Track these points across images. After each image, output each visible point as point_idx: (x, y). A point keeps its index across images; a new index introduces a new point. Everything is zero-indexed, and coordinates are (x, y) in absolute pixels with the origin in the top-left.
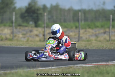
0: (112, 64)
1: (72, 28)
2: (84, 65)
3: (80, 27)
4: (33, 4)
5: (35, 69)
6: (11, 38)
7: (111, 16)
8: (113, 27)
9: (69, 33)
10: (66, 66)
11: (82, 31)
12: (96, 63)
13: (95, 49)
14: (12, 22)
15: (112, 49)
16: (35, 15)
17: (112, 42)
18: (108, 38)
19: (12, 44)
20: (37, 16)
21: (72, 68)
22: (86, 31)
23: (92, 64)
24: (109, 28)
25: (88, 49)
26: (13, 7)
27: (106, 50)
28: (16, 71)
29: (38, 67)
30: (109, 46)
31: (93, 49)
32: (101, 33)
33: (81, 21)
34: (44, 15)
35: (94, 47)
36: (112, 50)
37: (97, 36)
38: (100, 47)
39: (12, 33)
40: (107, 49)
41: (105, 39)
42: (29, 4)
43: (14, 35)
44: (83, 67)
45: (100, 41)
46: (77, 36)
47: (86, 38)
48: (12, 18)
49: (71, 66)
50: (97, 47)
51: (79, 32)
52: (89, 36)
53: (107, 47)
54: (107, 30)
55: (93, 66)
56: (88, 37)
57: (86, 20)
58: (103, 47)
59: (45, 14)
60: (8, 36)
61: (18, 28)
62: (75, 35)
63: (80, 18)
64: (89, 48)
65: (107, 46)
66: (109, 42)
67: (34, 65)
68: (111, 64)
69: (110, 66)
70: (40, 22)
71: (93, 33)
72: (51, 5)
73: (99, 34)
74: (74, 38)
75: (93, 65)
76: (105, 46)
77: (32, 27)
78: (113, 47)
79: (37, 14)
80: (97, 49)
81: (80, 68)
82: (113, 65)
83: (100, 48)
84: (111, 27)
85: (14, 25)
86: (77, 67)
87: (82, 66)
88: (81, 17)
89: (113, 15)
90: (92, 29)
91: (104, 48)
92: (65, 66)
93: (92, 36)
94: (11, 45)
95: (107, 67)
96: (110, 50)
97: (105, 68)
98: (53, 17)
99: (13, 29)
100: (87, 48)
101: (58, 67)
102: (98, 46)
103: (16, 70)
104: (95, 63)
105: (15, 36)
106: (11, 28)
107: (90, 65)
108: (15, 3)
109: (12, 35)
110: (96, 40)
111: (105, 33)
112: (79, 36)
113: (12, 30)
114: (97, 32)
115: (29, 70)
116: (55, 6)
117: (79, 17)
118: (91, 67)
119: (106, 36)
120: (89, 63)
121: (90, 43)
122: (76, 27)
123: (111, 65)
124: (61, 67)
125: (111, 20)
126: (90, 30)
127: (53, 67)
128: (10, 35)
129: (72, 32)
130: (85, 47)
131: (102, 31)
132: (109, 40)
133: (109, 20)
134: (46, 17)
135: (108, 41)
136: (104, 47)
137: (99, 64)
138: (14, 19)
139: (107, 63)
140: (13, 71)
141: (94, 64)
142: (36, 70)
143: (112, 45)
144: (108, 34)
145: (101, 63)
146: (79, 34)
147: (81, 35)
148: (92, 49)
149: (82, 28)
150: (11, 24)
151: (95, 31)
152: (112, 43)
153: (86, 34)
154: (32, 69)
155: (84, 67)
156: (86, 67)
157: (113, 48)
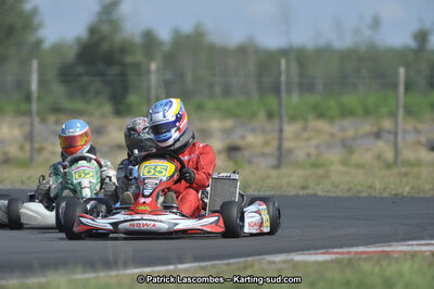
0: (405, 252)
1: (253, 115)
2: (298, 257)
3: (284, 112)
4: (105, 29)
5: (113, 273)
6: (27, 155)
7: (402, 71)
8: (409, 112)
9: (243, 137)
10: (232, 261)
11: (290, 129)
12: (345, 250)
13: (340, 194)
14: (28, 98)
15: (405, 194)
16: (115, 70)
17: (403, 170)
18: (389, 155)
19: (30, 178)
20: (123, 75)
21: (252, 266)
22: (305, 129)
23: (331, 250)
24: (393, 115)
25: (316, 195)
26: (31, 39)
27: (382, 199)
28: (43, 280)
29: (126, 265)
30: (392, 186)
31: (333, 195)
32: (366, 135)
33: (289, 90)
34: (148, 71)
35: (337, 187)
36: (404, 197)
37: (347, 146)
38: (359, 187)
39: (30, 137)
40: (386, 195)
41: (379, 157)
42: (93, 30)
43: (36, 145)
44: (295, 265)
45: (359, 166)
46: (272, 148)
47: (309, 155)
48: (29, 82)
49: (249, 259)
50: (349, 190)
51: (281, 130)
52: (317, 147)
53: (385, 189)
54: (387, 124)
55: (332, 261)
56: (313, 151)
57: (306, 86)
58: (370, 187)
59: (153, 66)
60: (13, 150)
61: (52, 118)
62: (266, 144)
63: (283, 78)
64: (320, 193)
65: (384, 183)
66: (395, 170)
67: (111, 258)
68: (400, 252)
69: (397, 260)
70: (132, 98)
71: (332, 136)
72: (176, 31)
73: (355, 138)
74: (263, 155)
75: (333, 257)
76: (378, 185)
77: (103, 116)
78: (407, 189)
79: (123, 65)
80: (346, 195)
81: (283, 266)
82: (408, 257)
83: (359, 192)
84: (401, 112)
85: (34, 107)
86: (274, 262)
87: (292, 260)
88: (288, 76)
89: (407, 66)
90: (331, 120)
91: (373, 193)
92: (226, 261)
93: (329, 146)
94: (23, 183)
95: (384, 263)
96: (397, 199)
97: (377, 269)
98: (181, 76)
99: (32, 125)
100: (310, 191)
101: (203, 264)
102: (352, 186)
103: (44, 276)
104: (341, 247)
105: (41, 150)
106: (26, 119)
107: (321, 258)
108: (40, 25)
109: (28, 147)
110: (345, 163)
111: (378, 135)
112: (280, 148)
113: (27, 129)
114: (350, 133)
115: (90, 275)
116: (188, 37)
117: (280, 74)
118: (326, 262)
119: (384, 148)
120: (316, 249)
121: (320, 171)
122: (270, 116)
123: (402, 255)
124: (213, 266)
125: (401, 88)
126: (323, 125)
127: (182, 263)
128: (22, 148)
129: (253, 131)
130: (303, 188)
131: (367, 127)
132: (395, 163)
133: (395, 86)
134: (154, 79)
135: (388, 166)
136: (375, 189)
137: (356, 253)
138: (34, 86)
139: (387, 249)
140: (33, 281)
141: (335, 250)
142: (117, 276)
143: (404, 180)
144: (391, 137)
145: (361, 249)
146: (280, 139)
147: (287, 145)
148: (330, 197)
149: (293, 119)
150: (24, 107)
151: (344, 130)
152: (406, 174)
153: (308, 139)
154: (102, 274)
155: (298, 262)
156: (306, 264)
157: (409, 193)
